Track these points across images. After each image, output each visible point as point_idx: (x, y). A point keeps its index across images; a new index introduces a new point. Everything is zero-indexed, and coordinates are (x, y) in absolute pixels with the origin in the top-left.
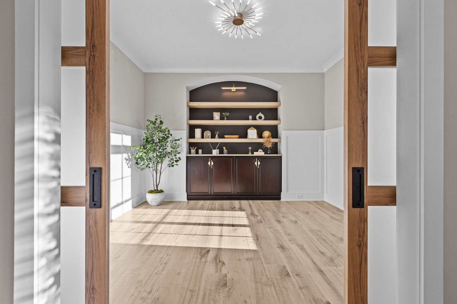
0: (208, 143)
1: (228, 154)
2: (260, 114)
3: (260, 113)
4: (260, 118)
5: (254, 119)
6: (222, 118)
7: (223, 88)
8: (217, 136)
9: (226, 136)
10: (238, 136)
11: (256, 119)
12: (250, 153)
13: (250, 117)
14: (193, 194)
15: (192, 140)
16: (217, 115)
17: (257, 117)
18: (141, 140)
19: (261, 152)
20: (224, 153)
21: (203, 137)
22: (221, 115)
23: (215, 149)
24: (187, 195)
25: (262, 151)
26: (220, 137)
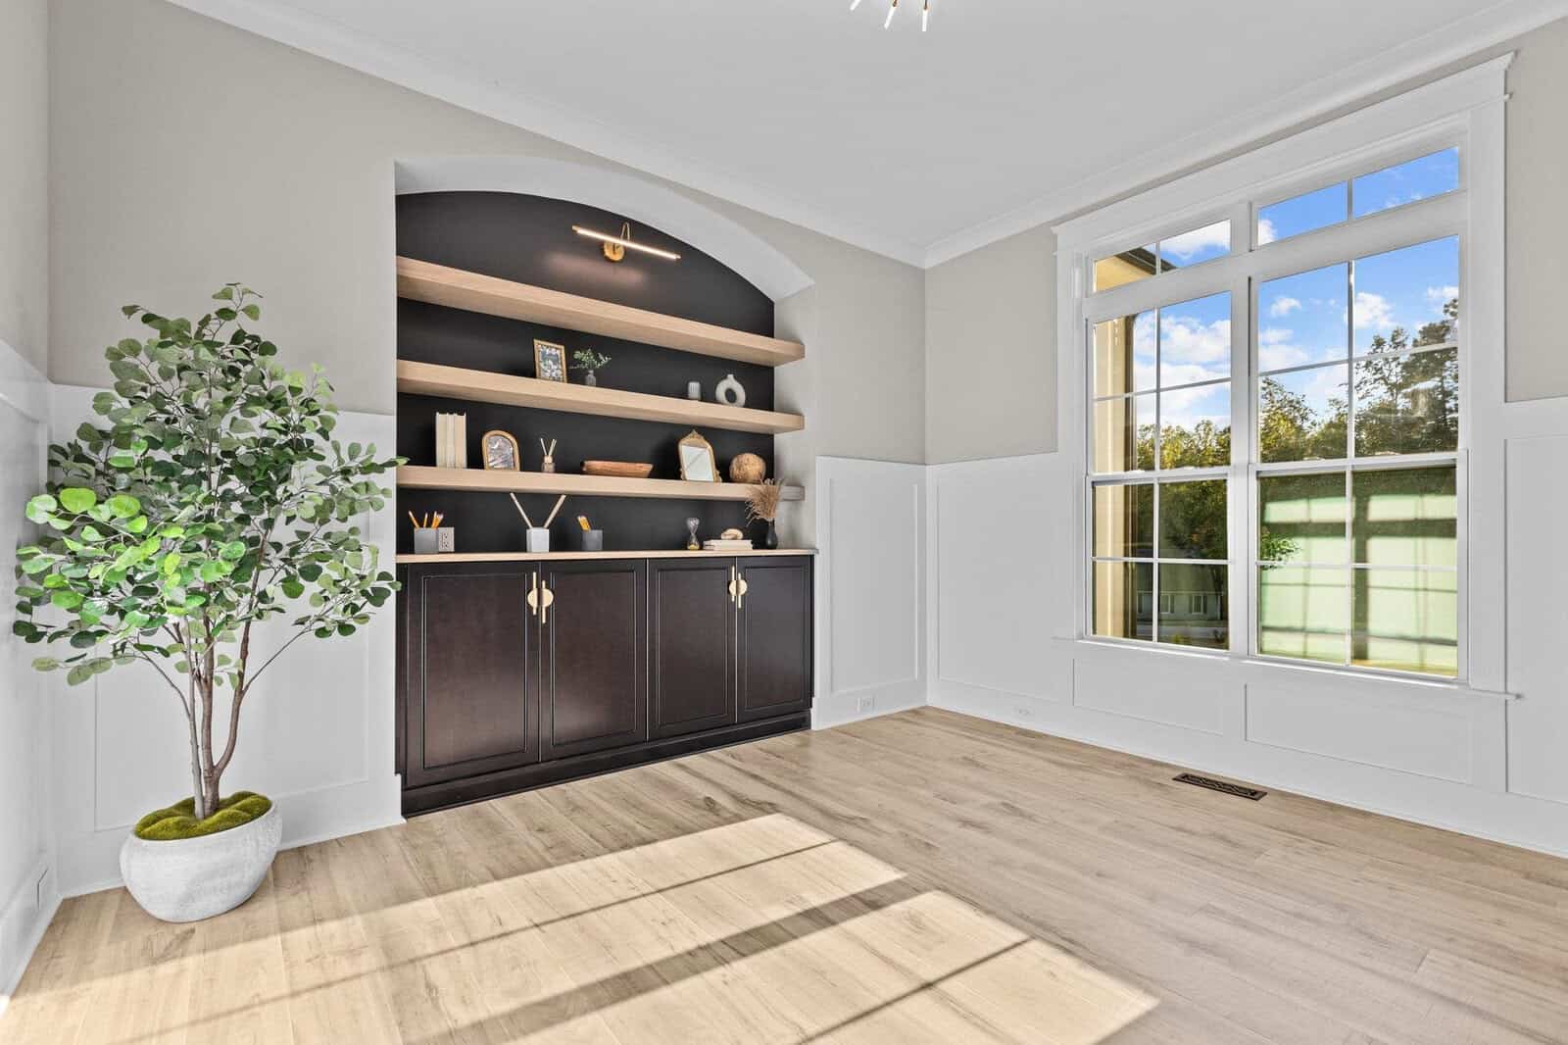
0: (504, 495)
1: (605, 548)
2: (731, 382)
3: (731, 376)
4: (731, 396)
5: (708, 396)
6: (575, 376)
7: (582, 232)
8: (548, 459)
9: (597, 464)
10: (648, 468)
11: (714, 400)
12: (694, 545)
13: (694, 387)
14: (439, 775)
15: (422, 477)
16: (549, 355)
17: (721, 391)
18: (32, 448)
19: (735, 538)
20: (589, 544)
21: (475, 460)
22: (570, 361)
23: (539, 524)
24: (405, 788)
25: (740, 534)
26: (563, 467)
